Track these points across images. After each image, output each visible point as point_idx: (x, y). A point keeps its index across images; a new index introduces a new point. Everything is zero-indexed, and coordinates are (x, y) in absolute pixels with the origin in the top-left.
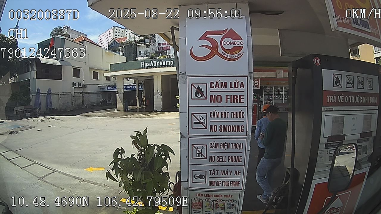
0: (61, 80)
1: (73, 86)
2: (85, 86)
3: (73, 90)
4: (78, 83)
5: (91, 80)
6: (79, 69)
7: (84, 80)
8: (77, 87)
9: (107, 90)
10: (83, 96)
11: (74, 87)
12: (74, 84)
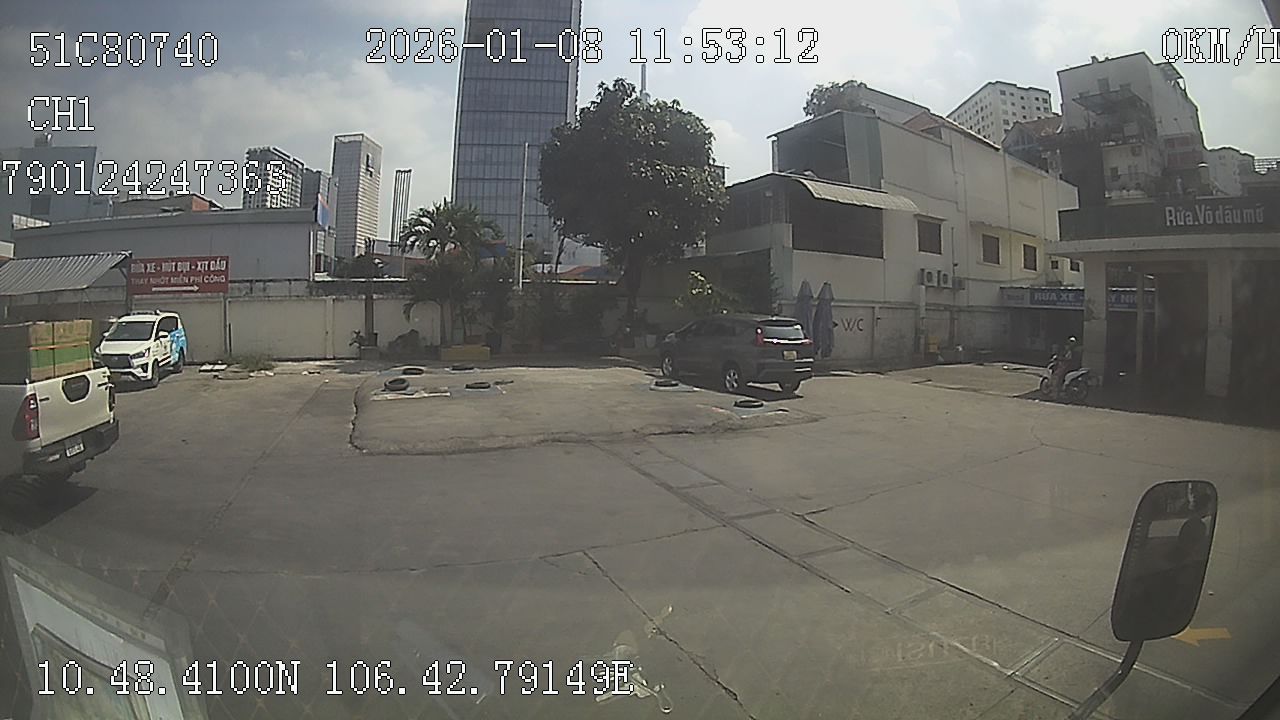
0: (882, 258)
1: (923, 284)
2: (959, 284)
3: (923, 297)
4: (939, 272)
5: (978, 263)
6: (940, 226)
7: (956, 265)
8: (936, 284)
9: (1032, 303)
10: (952, 320)
11: (924, 287)
12: (923, 276)
